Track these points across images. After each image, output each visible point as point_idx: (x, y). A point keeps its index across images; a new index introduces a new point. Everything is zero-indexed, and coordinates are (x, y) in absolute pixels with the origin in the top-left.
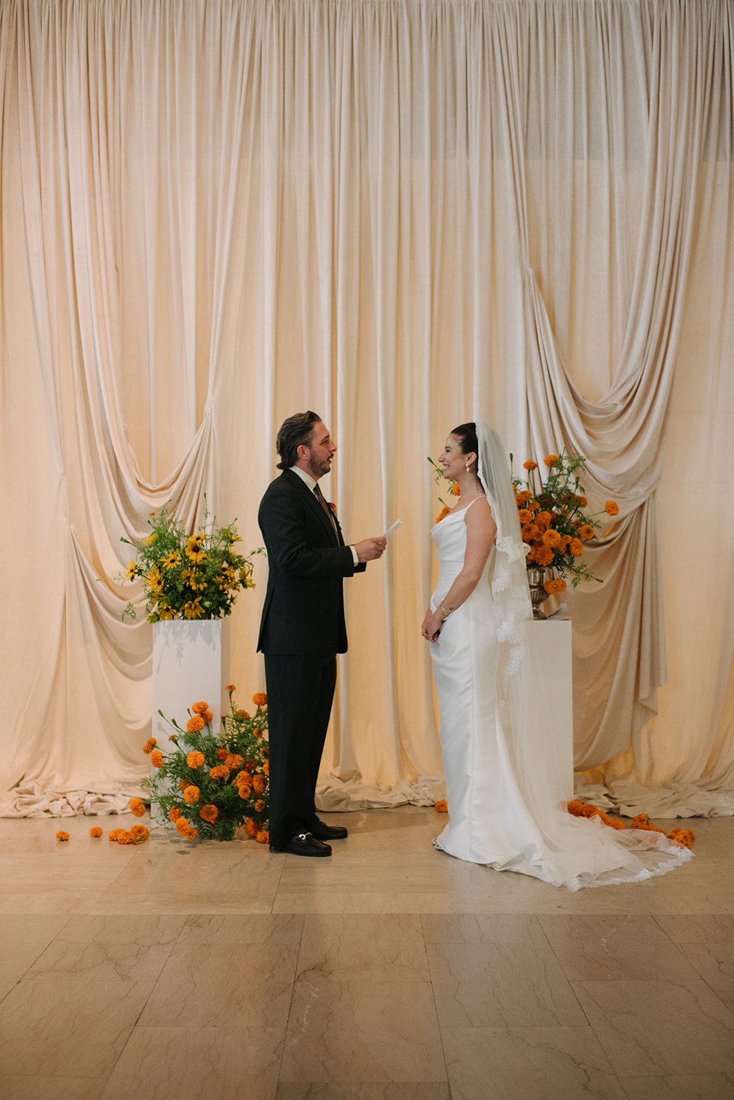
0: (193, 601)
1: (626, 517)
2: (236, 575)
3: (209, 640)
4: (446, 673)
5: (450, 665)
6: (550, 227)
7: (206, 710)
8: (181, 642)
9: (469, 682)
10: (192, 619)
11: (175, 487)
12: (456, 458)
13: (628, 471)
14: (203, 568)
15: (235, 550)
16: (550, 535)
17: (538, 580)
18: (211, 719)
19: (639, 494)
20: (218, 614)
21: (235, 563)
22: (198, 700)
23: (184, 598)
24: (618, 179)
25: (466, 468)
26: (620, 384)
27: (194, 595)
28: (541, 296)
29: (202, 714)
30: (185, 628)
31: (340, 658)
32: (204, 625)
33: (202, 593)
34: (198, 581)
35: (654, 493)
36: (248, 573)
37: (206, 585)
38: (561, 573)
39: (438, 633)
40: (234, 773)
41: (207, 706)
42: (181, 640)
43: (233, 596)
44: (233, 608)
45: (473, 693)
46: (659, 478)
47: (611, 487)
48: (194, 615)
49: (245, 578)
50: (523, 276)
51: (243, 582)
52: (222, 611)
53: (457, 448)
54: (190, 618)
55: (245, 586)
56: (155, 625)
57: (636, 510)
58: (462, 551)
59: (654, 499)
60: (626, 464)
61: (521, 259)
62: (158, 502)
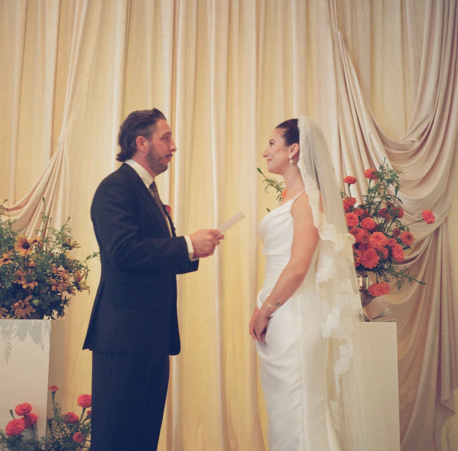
0: (23, 299)
1: (425, 238)
2: (71, 278)
3: (37, 339)
4: (274, 372)
5: (278, 363)
7: (29, 411)
8: (9, 341)
9: (298, 381)
10: (22, 318)
12: (278, 151)
13: (427, 197)
16: (377, 237)
17: (361, 285)
18: (35, 422)
20: (50, 314)
21: (71, 267)
22: (21, 401)
23: (15, 297)
25: (289, 160)
26: (416, 125)
28: (348, 53)
29: (25, 416)
30: (14, 328)
31: (173, 359)
32: (33, 325)
33: (33, 292)
34: (29, 280)
35: (446, 219)
36: (83, 276)
37: (37, 284)
38: (383, 278)
39: (265, 331)
41: (31, 408)
42: (10, 339)
43: (67, 298)
45: (302, 394)
46: (450, 207)
47: (412, 212)
48: (24, 314)
49: (79, 280)
50: (333, 37)
51: (77, 284)
52: (55, 313)
53: (280, 141)
54: (19, 317)
55: (79, 289)
57: (433, 233)
58: (288, 244)
59: (447, 225)
61: (330, 23)
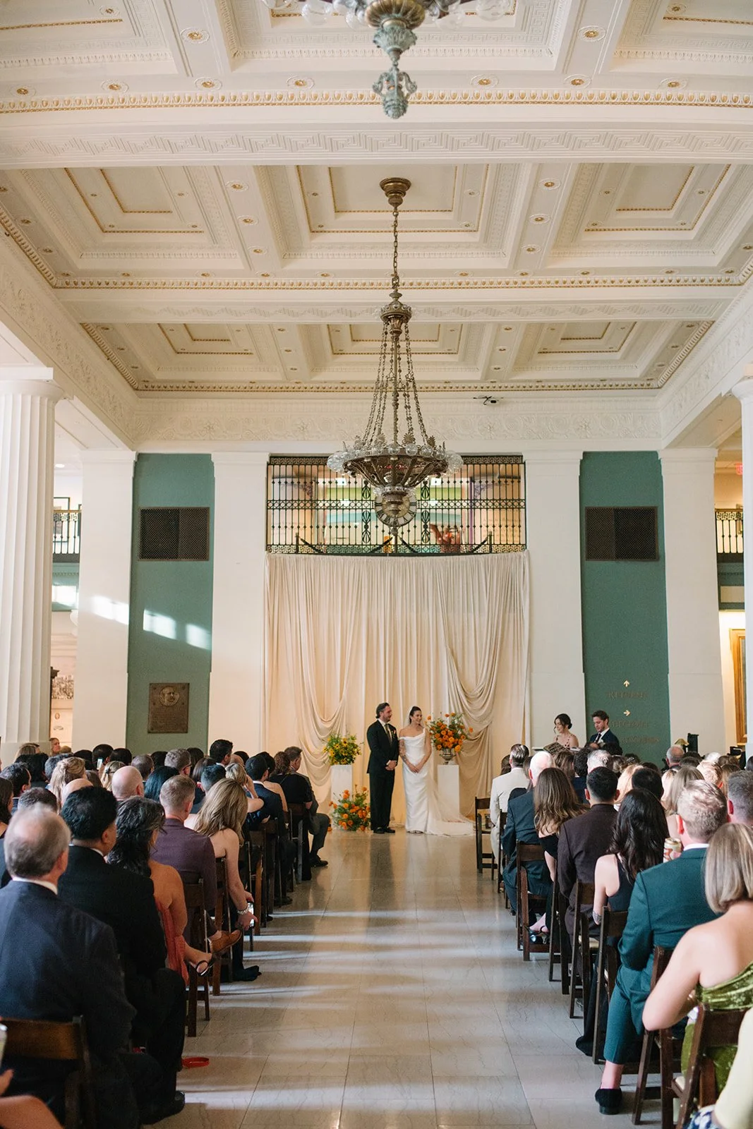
0: (343, 759)
1: (482, 731)
2: (356, 750)
3: (348, 771)
6: (455, 634)
8: (340, 771)
11: (333, 721)
13: (482, 715)
14: (346, 748)
15: (356, 743)
18: (349, 795)
19: (486, 722)
21: (355, 747)
22: (346, 789)
23: (340, 758)
24: (477, 617)
26: (479, 686)
27: (344, 757)
28: (453, 659)
30: (341, 767)
32: (346, 766)
33: (346, 756)
34: (345, 753)
35: (491, 722)
36: (362, 751)
40: (357, 811)
41: (348, 792)
43: (356, 757)
44: (355, 761)
46: (493, 717)
49: (360, 752)
50: (447, 651)
51: (358, 753)
54: (342, 764)
55: (361, 755)
56: (332, 766)
57: (485, 728)
59: (492, 724)
60: (483, 712)
61: (446, 645)
62: (328, 726)
